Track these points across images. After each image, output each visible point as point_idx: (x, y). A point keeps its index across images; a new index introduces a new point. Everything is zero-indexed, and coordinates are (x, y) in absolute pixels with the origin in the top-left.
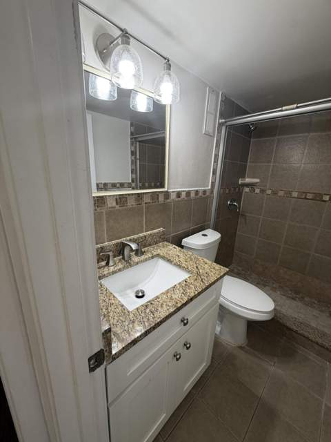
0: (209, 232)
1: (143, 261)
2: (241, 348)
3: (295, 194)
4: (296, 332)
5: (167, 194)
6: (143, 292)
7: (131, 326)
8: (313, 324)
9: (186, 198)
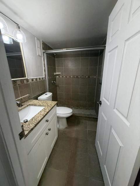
0: (48, 93)
1: (23, 108)
2: (66, 128)
3: (72, 77)
4: (79, 116)
5: (27, 80)
6: (27, 120)
7: (29, 126)
8: (83, 113)
9: (36, 81)
